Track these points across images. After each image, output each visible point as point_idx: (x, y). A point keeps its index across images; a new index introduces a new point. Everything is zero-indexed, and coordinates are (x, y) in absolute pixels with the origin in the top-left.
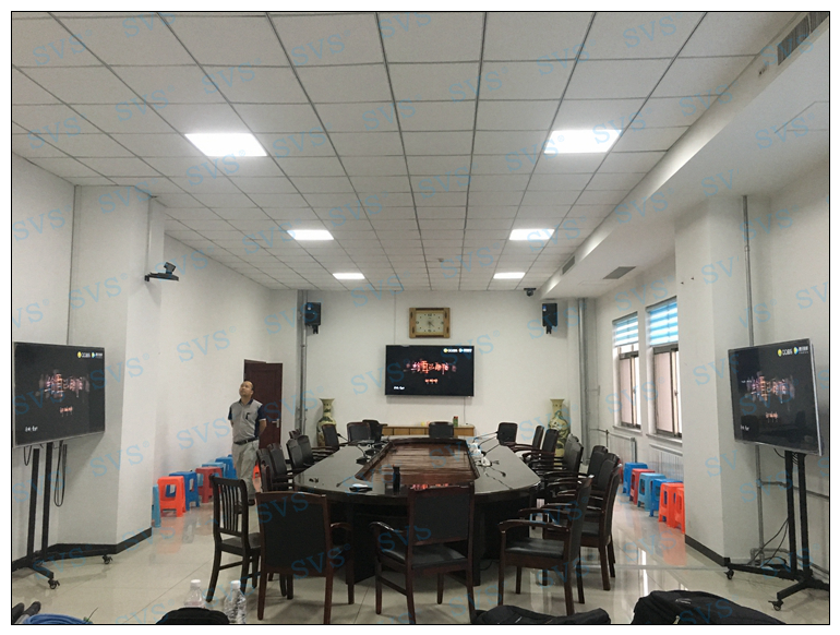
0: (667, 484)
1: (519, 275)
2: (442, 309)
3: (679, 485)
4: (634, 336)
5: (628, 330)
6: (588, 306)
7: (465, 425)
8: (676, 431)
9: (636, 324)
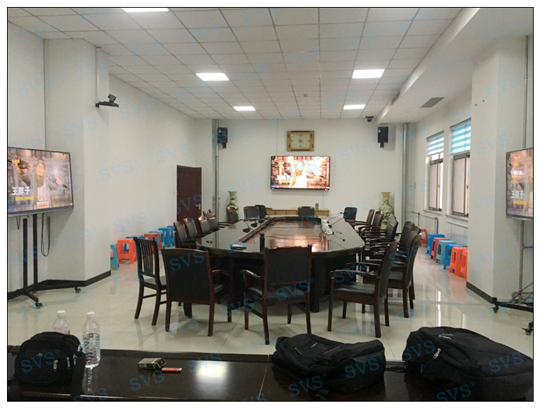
0: (457, 248)
1: (362, 107)
2: (309, 132)
3: (465, 248)
4: (441, 148)
5: (437, 144)
6: (410, 128)
7: (323, 209)
8: (466, 213)
9: (443, 139)
